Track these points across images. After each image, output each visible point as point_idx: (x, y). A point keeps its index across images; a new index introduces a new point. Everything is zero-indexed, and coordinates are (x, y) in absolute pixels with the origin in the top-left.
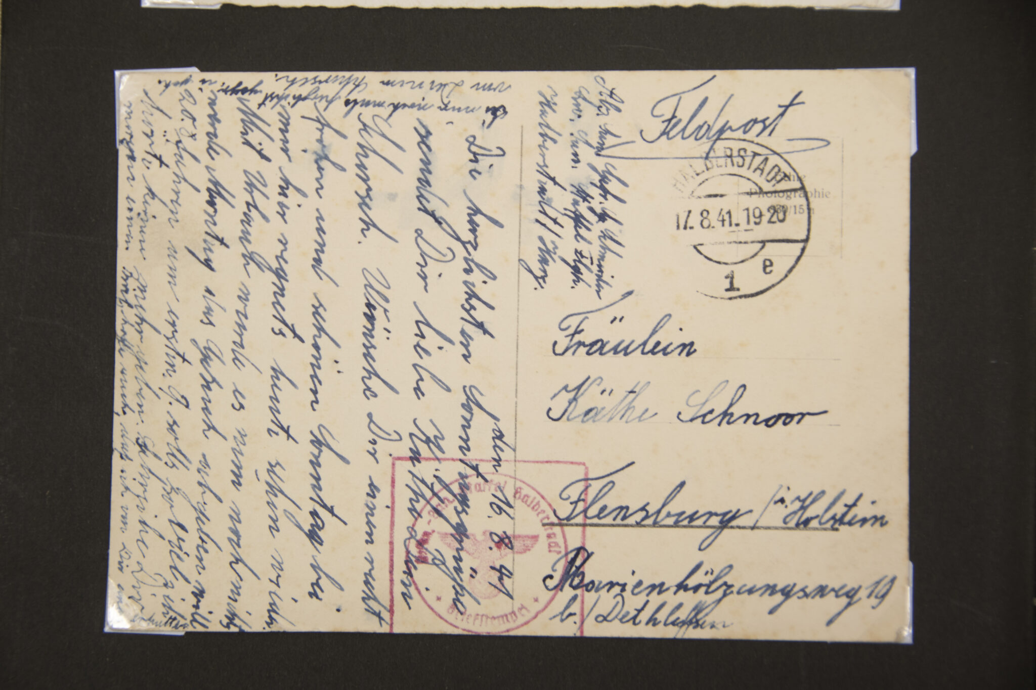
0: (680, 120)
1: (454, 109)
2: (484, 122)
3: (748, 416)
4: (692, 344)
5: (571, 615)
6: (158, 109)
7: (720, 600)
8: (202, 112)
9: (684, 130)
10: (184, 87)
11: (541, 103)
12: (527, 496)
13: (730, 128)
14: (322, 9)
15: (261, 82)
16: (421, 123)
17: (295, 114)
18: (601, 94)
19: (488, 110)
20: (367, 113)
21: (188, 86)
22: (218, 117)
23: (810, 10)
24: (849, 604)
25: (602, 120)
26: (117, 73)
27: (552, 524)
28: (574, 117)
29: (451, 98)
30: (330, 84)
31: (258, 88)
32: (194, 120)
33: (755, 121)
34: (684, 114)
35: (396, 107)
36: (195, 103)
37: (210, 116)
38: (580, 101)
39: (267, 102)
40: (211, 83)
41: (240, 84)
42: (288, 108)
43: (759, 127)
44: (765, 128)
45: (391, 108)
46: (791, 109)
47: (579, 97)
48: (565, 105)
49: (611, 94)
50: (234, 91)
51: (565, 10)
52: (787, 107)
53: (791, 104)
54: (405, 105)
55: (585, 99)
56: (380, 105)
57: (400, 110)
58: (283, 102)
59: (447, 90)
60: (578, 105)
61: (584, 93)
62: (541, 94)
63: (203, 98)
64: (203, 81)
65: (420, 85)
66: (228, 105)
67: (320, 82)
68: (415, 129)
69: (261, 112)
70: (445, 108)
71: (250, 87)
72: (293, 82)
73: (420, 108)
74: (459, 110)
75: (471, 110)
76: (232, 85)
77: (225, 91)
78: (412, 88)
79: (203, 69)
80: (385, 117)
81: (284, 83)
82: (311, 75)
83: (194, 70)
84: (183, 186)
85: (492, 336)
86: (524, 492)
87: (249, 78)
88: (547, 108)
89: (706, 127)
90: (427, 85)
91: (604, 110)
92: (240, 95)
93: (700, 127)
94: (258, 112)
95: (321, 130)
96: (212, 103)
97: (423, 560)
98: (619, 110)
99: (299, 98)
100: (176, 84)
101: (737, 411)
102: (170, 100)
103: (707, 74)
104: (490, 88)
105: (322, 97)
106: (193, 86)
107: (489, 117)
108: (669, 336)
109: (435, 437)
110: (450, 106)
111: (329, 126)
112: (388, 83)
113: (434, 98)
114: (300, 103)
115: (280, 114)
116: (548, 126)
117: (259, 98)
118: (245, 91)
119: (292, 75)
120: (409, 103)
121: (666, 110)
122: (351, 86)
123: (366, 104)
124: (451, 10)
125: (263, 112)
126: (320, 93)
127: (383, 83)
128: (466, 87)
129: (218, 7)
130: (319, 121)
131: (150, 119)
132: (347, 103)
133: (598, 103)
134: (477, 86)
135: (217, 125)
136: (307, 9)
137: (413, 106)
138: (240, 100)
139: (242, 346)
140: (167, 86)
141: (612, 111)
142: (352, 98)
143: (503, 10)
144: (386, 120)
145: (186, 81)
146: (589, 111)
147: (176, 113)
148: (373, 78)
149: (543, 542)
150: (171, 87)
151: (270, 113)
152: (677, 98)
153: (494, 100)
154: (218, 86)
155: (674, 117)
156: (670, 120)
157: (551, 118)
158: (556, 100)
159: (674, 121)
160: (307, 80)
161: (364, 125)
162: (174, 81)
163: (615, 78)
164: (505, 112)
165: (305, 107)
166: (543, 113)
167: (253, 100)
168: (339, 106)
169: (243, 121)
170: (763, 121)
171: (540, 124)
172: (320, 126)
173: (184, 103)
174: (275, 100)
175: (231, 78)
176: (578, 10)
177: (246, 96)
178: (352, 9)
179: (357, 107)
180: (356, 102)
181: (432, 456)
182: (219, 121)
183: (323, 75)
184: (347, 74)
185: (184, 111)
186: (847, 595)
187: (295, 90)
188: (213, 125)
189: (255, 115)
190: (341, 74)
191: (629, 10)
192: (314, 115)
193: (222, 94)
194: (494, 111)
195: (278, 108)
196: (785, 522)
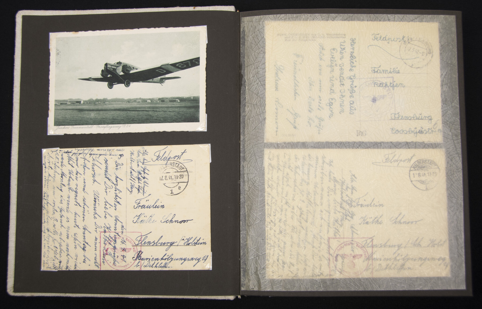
0: (160, 156)
1: (112, 155)
2: (119, 158)
3: (176, 221)
4: (164, 205)
5: (138, 266)
6: (51, 157)
7: (170, 262)
8: (60, 157)
9: (161, 158)
10: (56, 152)
11: (131, 153)
12: (129, 240)
13: (171, 158)
14: (85, 134)
15: (72, 150)
16: (105, 158)
17: (79, 157)
18: (143, 151)
19: (119, 155)
20: (94, 156)
21: (57, 152)
22: (63, 158)
23: (188, 132)
24: (198, 262)
25: (144, 157)
26: (43, 149)
27: (134, 246)
28: (138, 156)
29: (112, 153)
30: (86, 150)
31: (72, 152)
32: (58, 159)
33: (176, 156)
34: (161, 155)
35: (100, 155)
36: (59, 155)
37: (62, 158)
38: (139, 153)
39: (73, 155)
40: (62, 151)
41: (68, 151)
42: (78, 156)
43: (177, 157)
44: (178, 158)
45: (99, 155)
46: (184, 153)
47: (139, 152)
48: (136, 153)
49: (146, 151)
50: (67, 152)
51: (136, 133)
52: (183, 153)
53: (184, 152)
54: (102, 155)
55: (140, 152)
56: (97, 155)
57: (101, 156)
58: (77, 155)
59: (111, 151)
60: (138, 154)
61: (140, 151)
62: (131, 151)
63: (60, 154)
64: (60, 151)
65: (105, 150)
66: (65, 155)
67: (84, 150)
68: (104, 160)
69: (72, 157)
70: (110, 155)
71: (70, 152)
72: (79, 150)
73: (105, 155)
74: (113, 155)
75: (116, 155)
76: (66, 151)
77: (65, 153)
78: (104, 151)
79: (60, 148)
80: (98, 157)
81: (77, 150)
82: (82, 148)
83: (58, 148)
84: (56, 174)
85: (121, 205)
86: (128, 239)
87: (70, 150)
88: (132, 154)
89: (166, 158)
90: (107, 150)
91: (144, 154)
92: (68, 153)
93: (165, 158)
94: (71, 157)
95: (85, 160)
96: (62, 155)
97: (107, 254)
98: (147, 154)
99: (80, 154)
100: (55, 151)
101: (174, 220)
102: (53, 155)
103: (166, 146)
104: (120, 150)
105: (85, 153)
106: (58, 152)
107: (120, 157)
108: (158, 204)
109: (109, 227)
110: (112, 154)
111: (86, 159)
112: (98, 150)
113: (108, 153)
114: (80, 155)
115: (76, 157)
116: (132, 158)
117: (72, 154)
118: (69, 152)
119: (79, 149)
120: (103, 154)
121: (157, 154)
122: (91, 151)
123: (94, 154)
124: (111, 134)
125: (73, 157)
126: (84, 152)
127: (97, 150)
128: (115, 150)
129: (63, 134)
130: (84, 159)
131: (49, 159)
132: (90, 154)
133: (143, 153)
134: (117, 150)
135: (63, 160)
136: (81, 134)
137: (104, 155)
138: (68, 154)
139: (68, 208)
140: (53, 152)
141: (146, 155)
142: (91, 153)
143: (123, 133)
144: (98, 158)
145: (57, 151)
146: (141, 155)
147: (54, 157)
148: (95, 149)
149: (132, 250)
150: (54, 152)
151: (74, 157)
152: (159, 152)
153: (121, 153)
154: (63, 152)
155: (159, 156)
156: (158, 156)
157: (133, 157)
158: (134, 153)
159: (159, 157)
160: (82, 150)
161: (94, 159)
162: (54, 150)
163: (146, 147)
164: (123, 156)
165: (81, 156)
166: (131, 155)
167: (70, 154)
168: (88, 155)
169: (68, 159)
170: (178, 156)
171: (131, 158)
172: (84, 160)
173: (56, 155)
174: (75, 154)
175: (66, 150)
176: (138, 133)
177: (69, 153)
178: (91, 134)
179: (92, 155)
180: (92, 154)
181: (108, 231)
182: (63, 159)
183: (85, 148)
184: (90, 148)
185: (56, 157)
186: (198, 260)
187: (79, 152)
188: (62, 160)
189: (71, 158)
190: (89, 148)
191: (149, 133)
192: (83, 157)
193: (64, 153)
194: (121, 155)
195: (76, 156)
196: (184, 244)
